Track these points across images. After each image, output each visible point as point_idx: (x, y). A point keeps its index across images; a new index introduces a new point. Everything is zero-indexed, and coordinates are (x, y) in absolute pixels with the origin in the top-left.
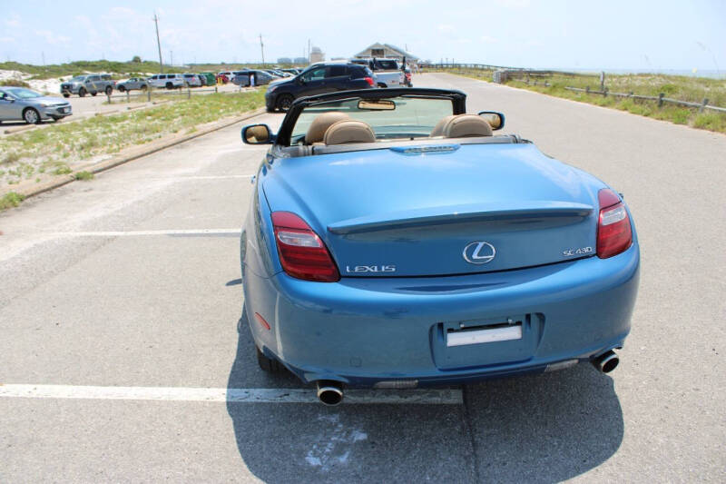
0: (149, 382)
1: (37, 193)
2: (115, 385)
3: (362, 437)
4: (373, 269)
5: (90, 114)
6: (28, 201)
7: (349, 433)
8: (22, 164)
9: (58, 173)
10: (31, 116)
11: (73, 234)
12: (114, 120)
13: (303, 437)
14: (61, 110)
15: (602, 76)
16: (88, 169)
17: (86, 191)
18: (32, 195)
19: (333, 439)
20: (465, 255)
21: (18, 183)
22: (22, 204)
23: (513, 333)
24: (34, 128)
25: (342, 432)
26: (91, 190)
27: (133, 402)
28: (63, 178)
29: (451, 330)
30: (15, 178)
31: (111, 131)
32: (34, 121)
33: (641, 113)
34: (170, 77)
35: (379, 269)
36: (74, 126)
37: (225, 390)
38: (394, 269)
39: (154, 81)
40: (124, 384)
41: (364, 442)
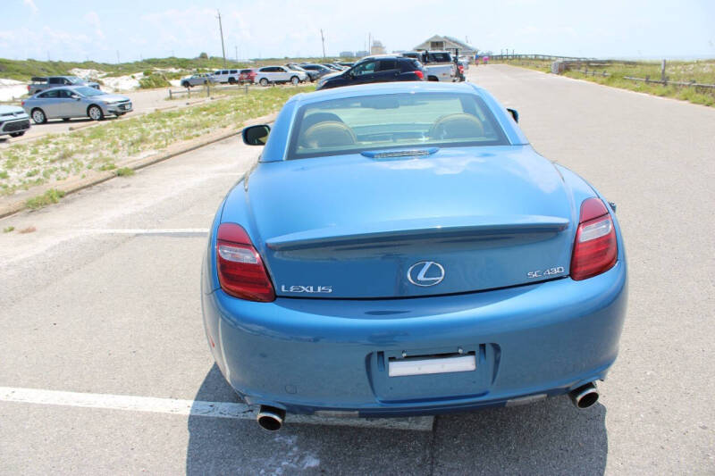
0: (122, 391)
1: (78, 189)
2: (89, 391)
4: (309, 289)
5: (149, 110)
6: (68, 197)
7: (302, 457)
8: (75, 160)
9: (103, 169)
10: (95, 113)
11: (99, 231)
12: (170, 115)
13: (254, 460)
14: (122, 107)
15: (663, 63)
16: (130, 166)
17: (123, 187)
18: (73, 192)
19: (283, 463)
20: (409, 276)
21: (65, 179)
22: (61, 200)
23: (466, 364)
24: (95, 124)
25: (295, 456)
26: (129, 186)
27: (100, 410)
28: (107, 174)
29: (392, 359)
30: (64, 174)
31: (165, 127)
32: (98, 117)
33: (703, 102)
34: (232, 72)
35: (315, 289)
36: (133, 122)
37: (191, 403)
38: (330, 290)
39: (217, 76)
40: (97, 391)
41: (315, 469)
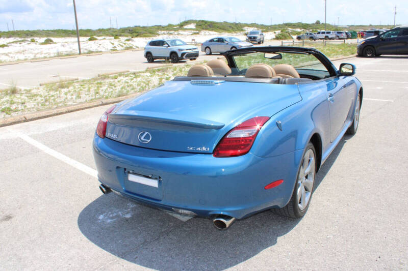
3: (128, 216)
4: (112, 135)
7: (127, 213)
19: (119, 213)
20: (139, 137)
29: (129, 172)
34: (328, 33)
39: (318, 35)
41: (125, 218)
